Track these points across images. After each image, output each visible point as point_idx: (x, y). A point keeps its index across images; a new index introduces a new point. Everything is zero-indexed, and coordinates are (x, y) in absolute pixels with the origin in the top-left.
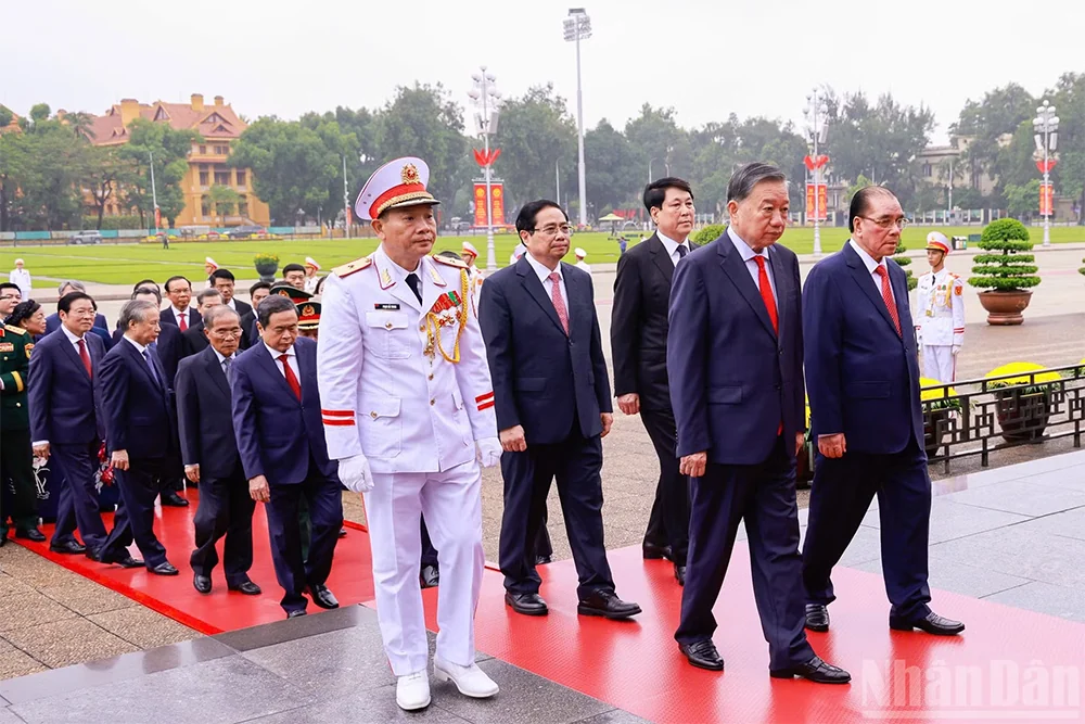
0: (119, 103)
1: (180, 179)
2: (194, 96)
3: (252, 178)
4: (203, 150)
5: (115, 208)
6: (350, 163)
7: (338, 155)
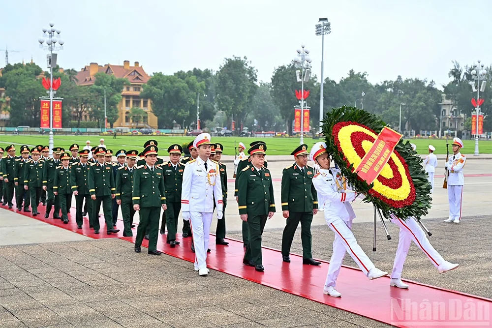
0: (89, 65)
1: (117, 103)
2: (125, 61)
3: (151, 103)
4: (128, 89)
5: (88, 117)
6: (201, 97)
7: (195, 93)
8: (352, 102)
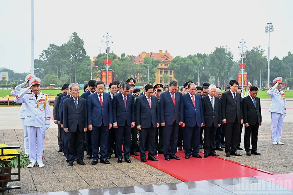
0: (142, 53)
1: (155, 73)
2: (160, 50)
3: (174, 73)
4: (161, 65)
5: (139, 80)
6: (200, 69)
7: (197, 66)
8: (288, 70)
